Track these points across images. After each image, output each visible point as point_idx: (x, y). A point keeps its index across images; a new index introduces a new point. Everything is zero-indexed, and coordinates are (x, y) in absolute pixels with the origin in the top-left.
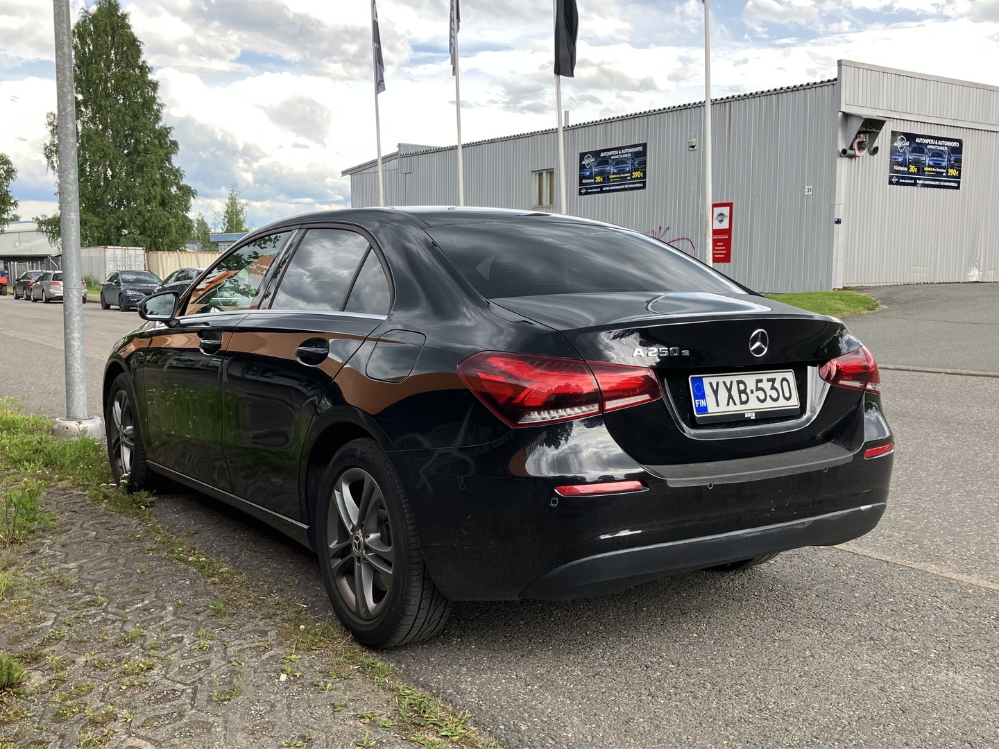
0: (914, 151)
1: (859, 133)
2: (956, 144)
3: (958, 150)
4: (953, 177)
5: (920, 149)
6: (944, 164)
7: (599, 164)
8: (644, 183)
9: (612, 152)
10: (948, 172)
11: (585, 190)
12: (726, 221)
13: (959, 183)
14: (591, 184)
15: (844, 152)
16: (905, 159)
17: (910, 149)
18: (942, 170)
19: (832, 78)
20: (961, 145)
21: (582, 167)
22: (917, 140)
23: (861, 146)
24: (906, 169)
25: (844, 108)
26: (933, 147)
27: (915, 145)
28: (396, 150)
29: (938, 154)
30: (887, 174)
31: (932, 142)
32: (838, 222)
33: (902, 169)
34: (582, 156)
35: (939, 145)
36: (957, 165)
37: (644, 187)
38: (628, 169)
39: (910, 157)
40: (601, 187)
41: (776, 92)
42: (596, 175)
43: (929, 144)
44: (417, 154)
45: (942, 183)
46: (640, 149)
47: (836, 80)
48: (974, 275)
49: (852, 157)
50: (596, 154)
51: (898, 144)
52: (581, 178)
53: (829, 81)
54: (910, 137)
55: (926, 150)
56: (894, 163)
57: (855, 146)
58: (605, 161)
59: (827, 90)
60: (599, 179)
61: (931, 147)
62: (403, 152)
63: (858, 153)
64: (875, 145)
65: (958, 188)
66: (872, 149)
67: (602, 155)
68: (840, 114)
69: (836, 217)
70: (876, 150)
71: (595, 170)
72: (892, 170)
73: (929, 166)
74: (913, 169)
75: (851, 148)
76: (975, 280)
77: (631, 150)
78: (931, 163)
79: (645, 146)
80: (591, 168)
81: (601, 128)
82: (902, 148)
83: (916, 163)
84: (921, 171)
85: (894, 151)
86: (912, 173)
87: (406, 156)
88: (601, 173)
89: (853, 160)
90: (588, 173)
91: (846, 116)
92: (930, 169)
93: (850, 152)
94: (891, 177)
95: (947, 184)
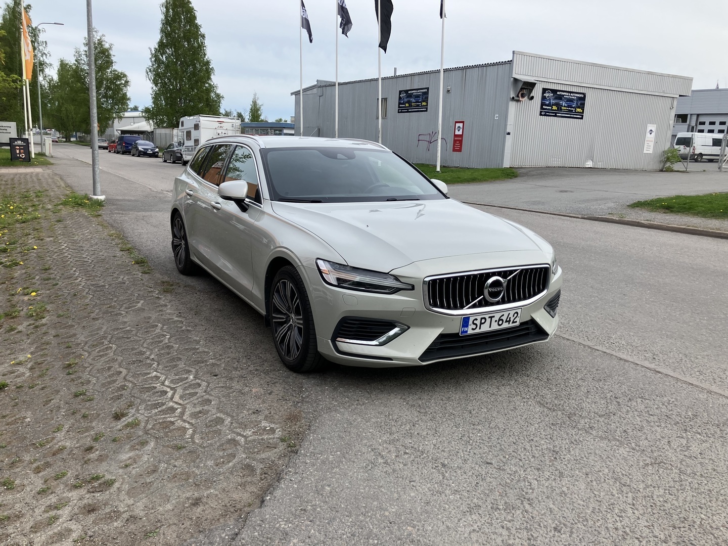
0: (556, 98)
1: (522, 89)
2: (582, 96)
3: (583, 99)
4: (579, 112)
5: (560, 98)
6: (574, 106)
7: (408, 97)
8: (427, 108)
9: (413, 92)
10: (576, 110)
11: (401, 110)
12: (461, 130)
13: (582, 116)
14: (403, 107)
15: (513, 98)
16: (550, 103)
17: (553, 98)
18: (573, 109)
19: (510, 60)
20: (585, 96)
21: (400, 98)
22: (558, 93)
23: (523, 96)
24: (551, 108)
26: (568, 97)
27: (557, 96)
28: (316, 83)
29: (571, 100)
30: (539, 110)
31: (567, 94)
32: (509, 134)
33: (548, 108)
34: (400, 92)
35: (571, 96)
36: (582, 106)
37: (426, 111)
38: (420, 101)
39: (552, 101)
40: (408, 109)
42: (406, 103)
43: (565, 95)
44: (326, 86)
45: (572, 116)
46: (426, 90)
47: (511, 61)
48: (589, 164)
49: (518, 101)
50: (406, 91)
51: (546, 95)
52: (400, 103)
53: (508, 61)
54: (554, 91)
55: (563, 98)
56: (542, 104)
57: (520, 95)
58: (410, 96)
59: (507, 66)
60: (407, 105)
61: (566, 97)
62: (319, 85)
63: (521, 99)
64: (531, 95)
65: (582, 118)
66: (530, 97)
67: (409, 92)
68: (512, 79)
69: (508, 131)
70: (532, 98)
71: (405, 100)
72: (542, 108)
73: (565, 107)
74: (554, 108)
75: (518, 96)
76: (590, 167)
77: (422, 91)
78: (566, 105)
79: (428, 89)
80: (404, 99)
81: (409, 78)
82: (548, 97)
83: (557, 105)
84: (560, 109)
85: (543, 98)
86: (554, 110)
87: (320, 87)
88: (409, 102)
89: (519, 103)
90: (402, 102)
91: (516, 80)
92: (565, 108)
93: (516, 98)
94: (541, 112)
95: (575, 116)
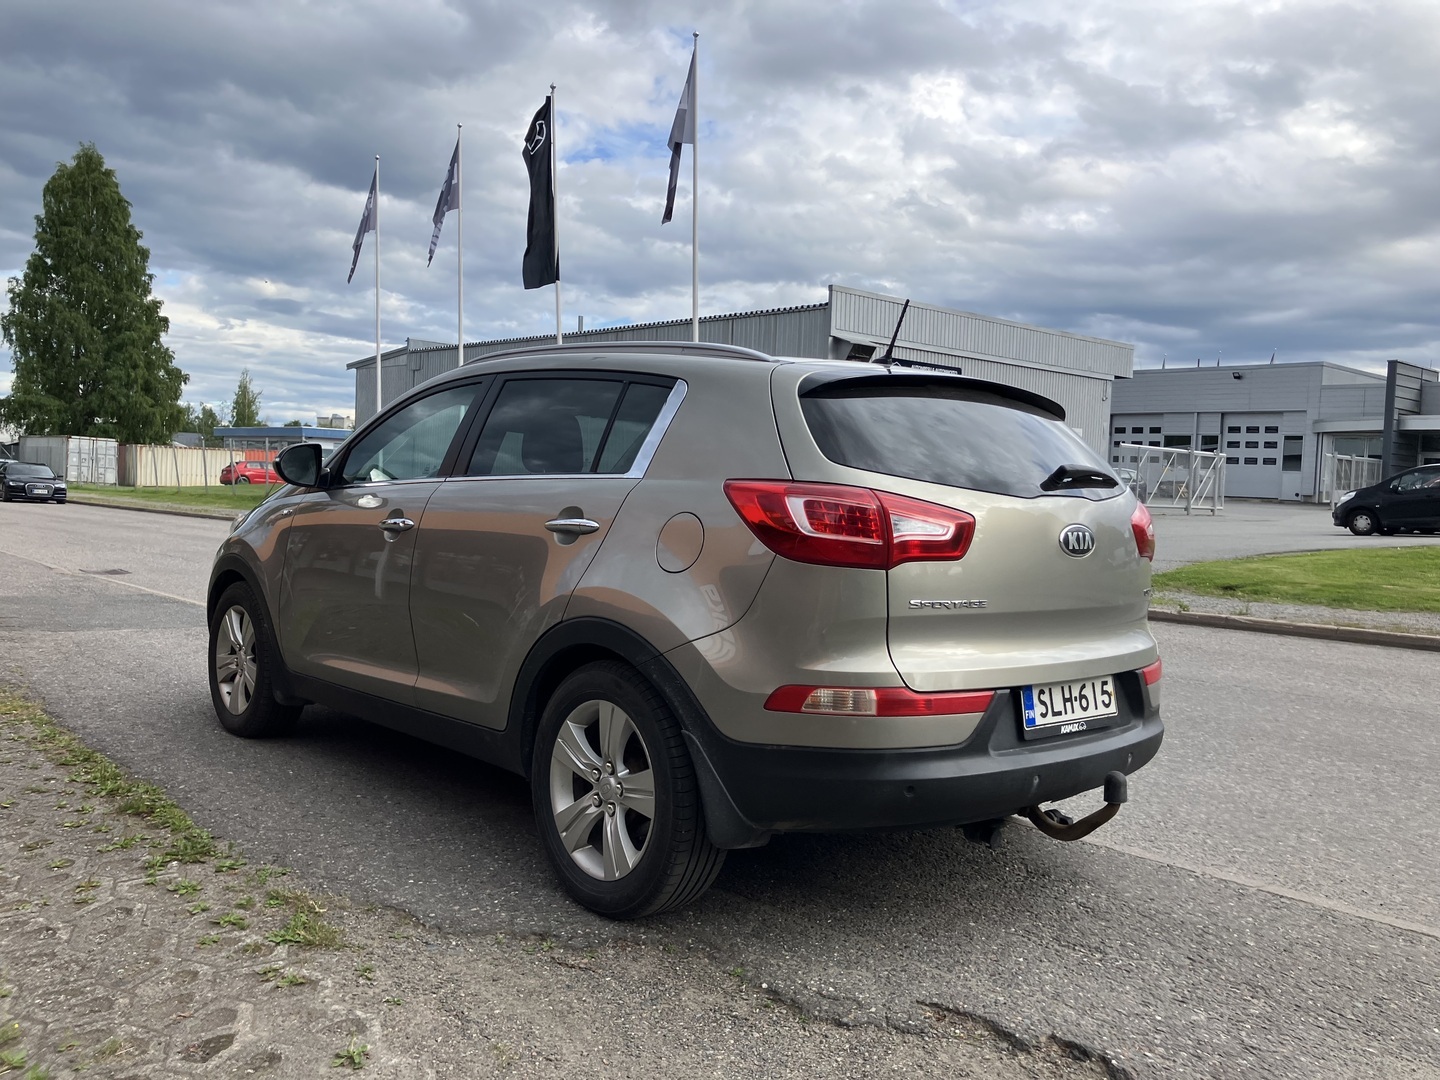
25: (834, 333)
41: (776, 313)
